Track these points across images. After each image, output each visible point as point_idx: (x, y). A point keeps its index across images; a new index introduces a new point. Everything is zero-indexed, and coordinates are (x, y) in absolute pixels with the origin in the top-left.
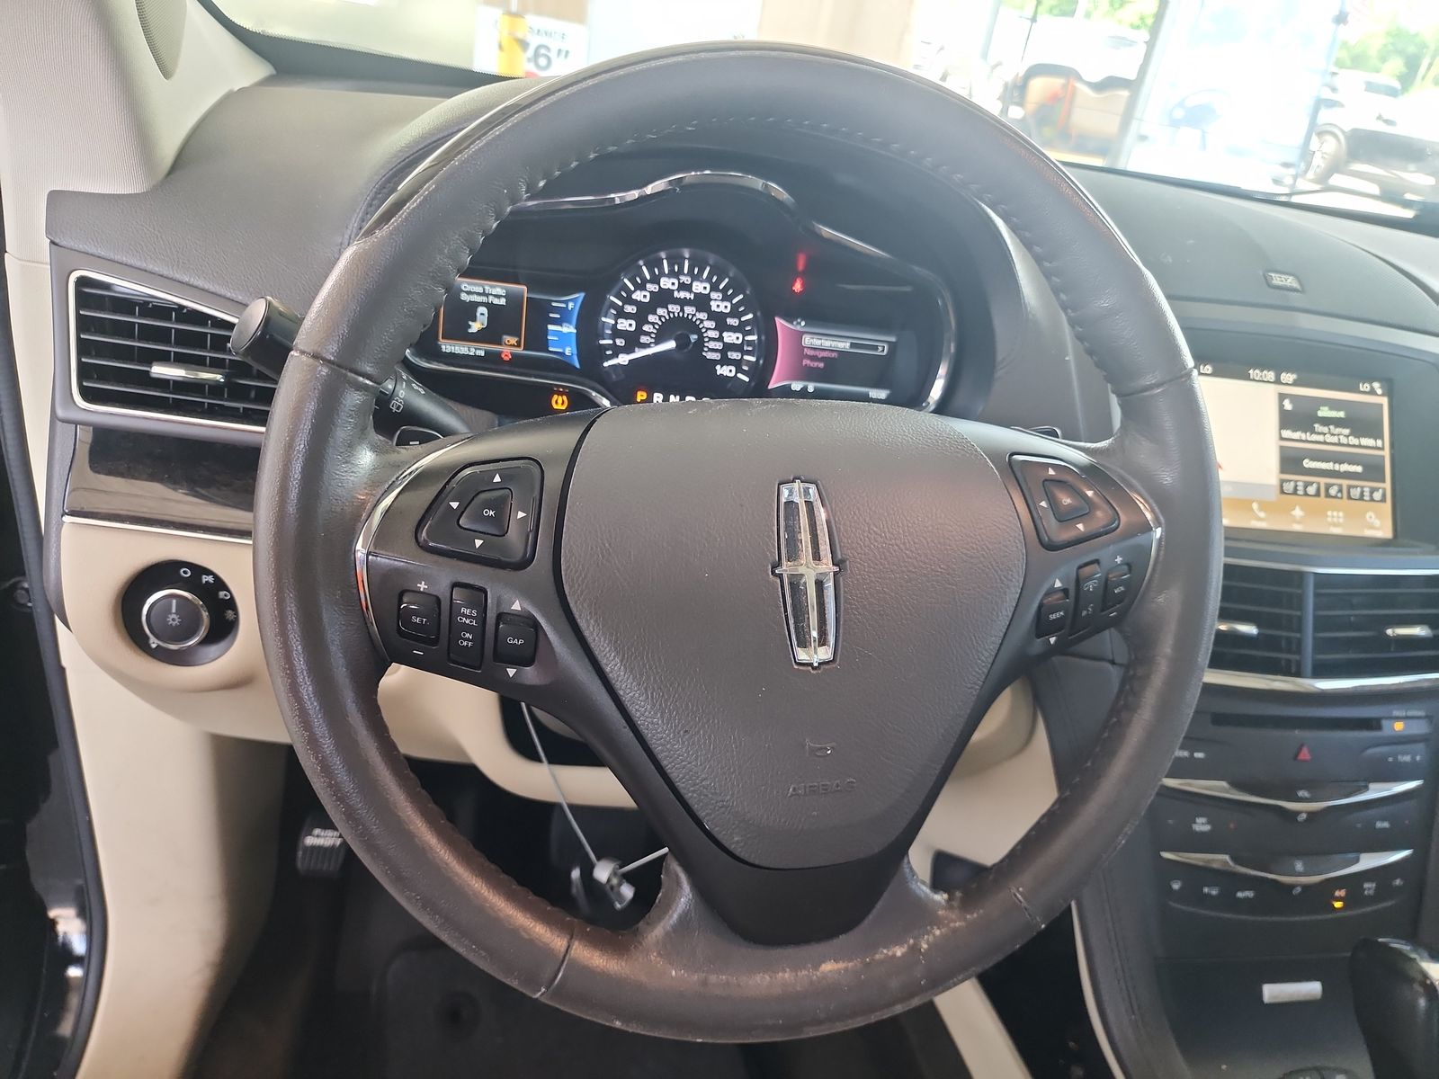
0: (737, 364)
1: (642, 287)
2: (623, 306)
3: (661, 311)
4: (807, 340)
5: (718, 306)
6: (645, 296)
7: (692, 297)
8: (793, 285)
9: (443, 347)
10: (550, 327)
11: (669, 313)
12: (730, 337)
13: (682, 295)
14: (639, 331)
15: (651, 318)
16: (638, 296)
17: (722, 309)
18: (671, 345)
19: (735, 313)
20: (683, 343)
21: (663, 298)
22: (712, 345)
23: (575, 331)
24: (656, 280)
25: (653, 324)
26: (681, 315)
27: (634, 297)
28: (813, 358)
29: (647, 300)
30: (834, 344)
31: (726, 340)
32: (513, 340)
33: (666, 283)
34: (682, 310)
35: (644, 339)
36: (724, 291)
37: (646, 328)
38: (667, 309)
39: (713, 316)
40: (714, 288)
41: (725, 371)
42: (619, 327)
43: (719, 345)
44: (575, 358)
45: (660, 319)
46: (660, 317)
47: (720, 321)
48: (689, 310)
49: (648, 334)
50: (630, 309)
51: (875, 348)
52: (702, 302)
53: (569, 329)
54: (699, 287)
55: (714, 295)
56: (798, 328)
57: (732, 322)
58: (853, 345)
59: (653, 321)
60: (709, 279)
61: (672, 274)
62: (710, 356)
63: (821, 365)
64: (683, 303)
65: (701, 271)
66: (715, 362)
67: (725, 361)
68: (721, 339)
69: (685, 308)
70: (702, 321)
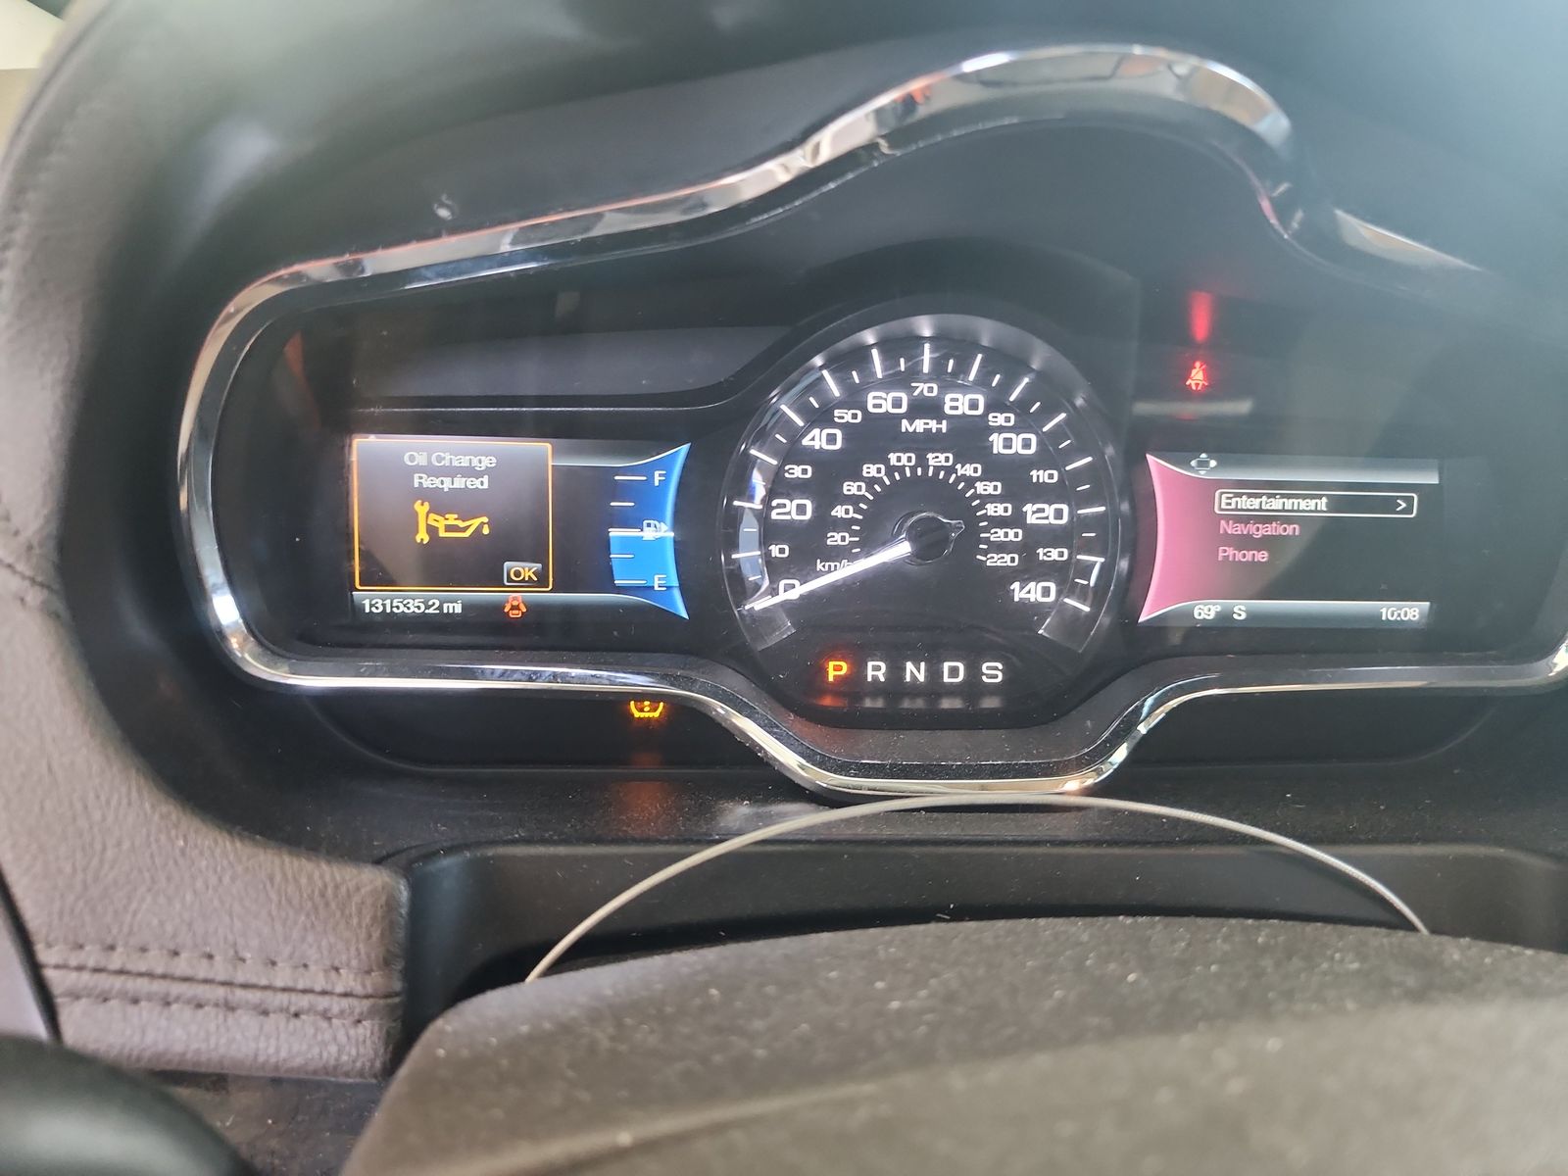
0: (1059, 572)
1: (822, 417)
2: (780, 470)
3: (870, 470)
4: (1223, 501)
5: (1008, 444)
6: (831, 439)
7: (944, 426)
8: (1188, 376)
9: (367, 603)
10: (615, 533)
11: (890, 470)
12: (1042, 514)
13: (919, 425)
14: (823, 522)
15: (850, 488)
16: (817, 439)
17: (1017, 446)
18: (902, 549)
19: (1042, 460)
20: (928, 541)
21: (876, 437)
22: (999, 535)
23: (672, 534)
24: (854, 398)
25: (854, 500)
26: (919, 471)
27: (806, 442)
28: (1245, 542)
30: (1289, 504)
31: (1031, 520)
32: (528, 570)
33: (882, 402)
34: (922, 462)
35: (835, 539)
36: (1021, 407)
37: (839, 512)
38: (886, 462)
39: (994, 468)
40: (996, 404)
41: (1030, 592)
42: (774, 515)
43: (1013, 535)
44: (677, 594)
45: (870, 488)
46: (871, 482)
47: (1015, 479)
48: (937, 459)
49: (844, 525)
50: (796, 472)
51: (1389, 505)
52: (968, 438)
53: (659, 532)
54: (960, 403)
55: (998, 419)
56: (1202, 474)
57: (1041, 476)
58: (1336, 504)
59: (854, 491)
60: (983, 382)
61: (898, 381)
62: (995, 560)
63: (1262, 556)
64: (923, 444)
65: (963, 368)
66: (1007, 576)
67: (1031, 570)
68: (1017, 520)
69: (930, 456)
70: (971, 482)
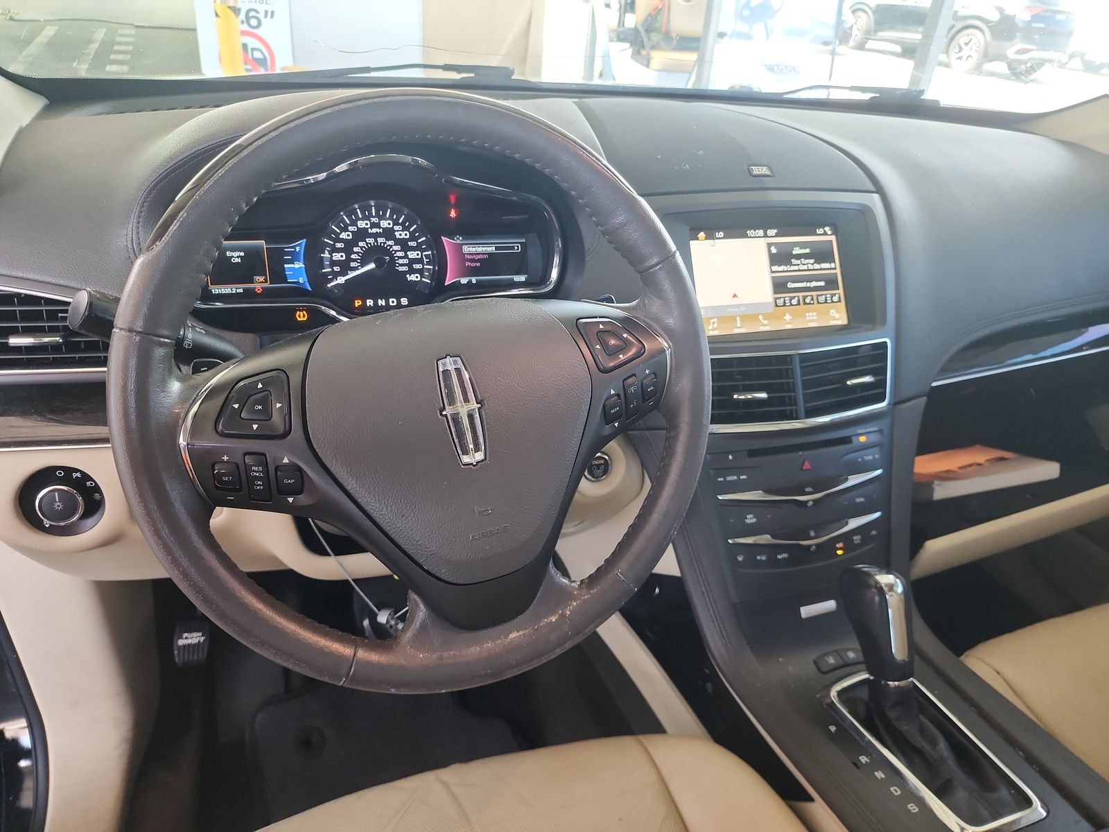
0: (421, 272)
1: (345, 229)
2: (334, 245)
3: (361, 244)
4: (466, 249)
5: (400, 235)
6: (348, 235)
7: (381, 230)
8: (450, 213)
9: (213, 290)
10: (286, 266)
11: (367, 244)
12: (413, 255)
13: (374, 230)
14: (349, 260)
15: (355, 249)
16: (343, 236)
17: (403, 236)
18: (372, 266)
19: (413, 238)
20: (379, 263)
21: (361, 235)
22: (401, 261)
23: (304, 266)
24: (354, 223)
25: (357, 253)
26: (376, 244)
27: (341, 236)
28: (473, 261)
29: (351, 237)
30: (484, 249)
31: (410, 257)
32: (262, 279)
33: (361, 224)
34: (376, 241)
35: (353, 264)
36: (403, 224)
37: (353, 256)
38: (366, 241)
39: (398, 242)
40: (396, 223)
41: (413, 277)
42: (334, 258)
43: (406, 261)
44: (307, 284)
45: (362, 250)
46: (361, 248)
47: (404, 246)
48: (380, 240)
49: (355, 260)
50: (339, 245)
51: (513, 248)
52: (389, 234)
53: (299, 265)
54: (384, 224)
55: (396, 228)
56: (458, 242)
57: (410, 244)
58: (497, 248)
59: (357, 250)
60: (391, 218)
61: (365, 218)
62: (401, 269)
63: (478, 264)
64: (376, 236)
65: (385, 214)
66: (405, 273)
67: (412, 271)
68: (406, 257)
69: (378, 239)
70: (391, 246)
